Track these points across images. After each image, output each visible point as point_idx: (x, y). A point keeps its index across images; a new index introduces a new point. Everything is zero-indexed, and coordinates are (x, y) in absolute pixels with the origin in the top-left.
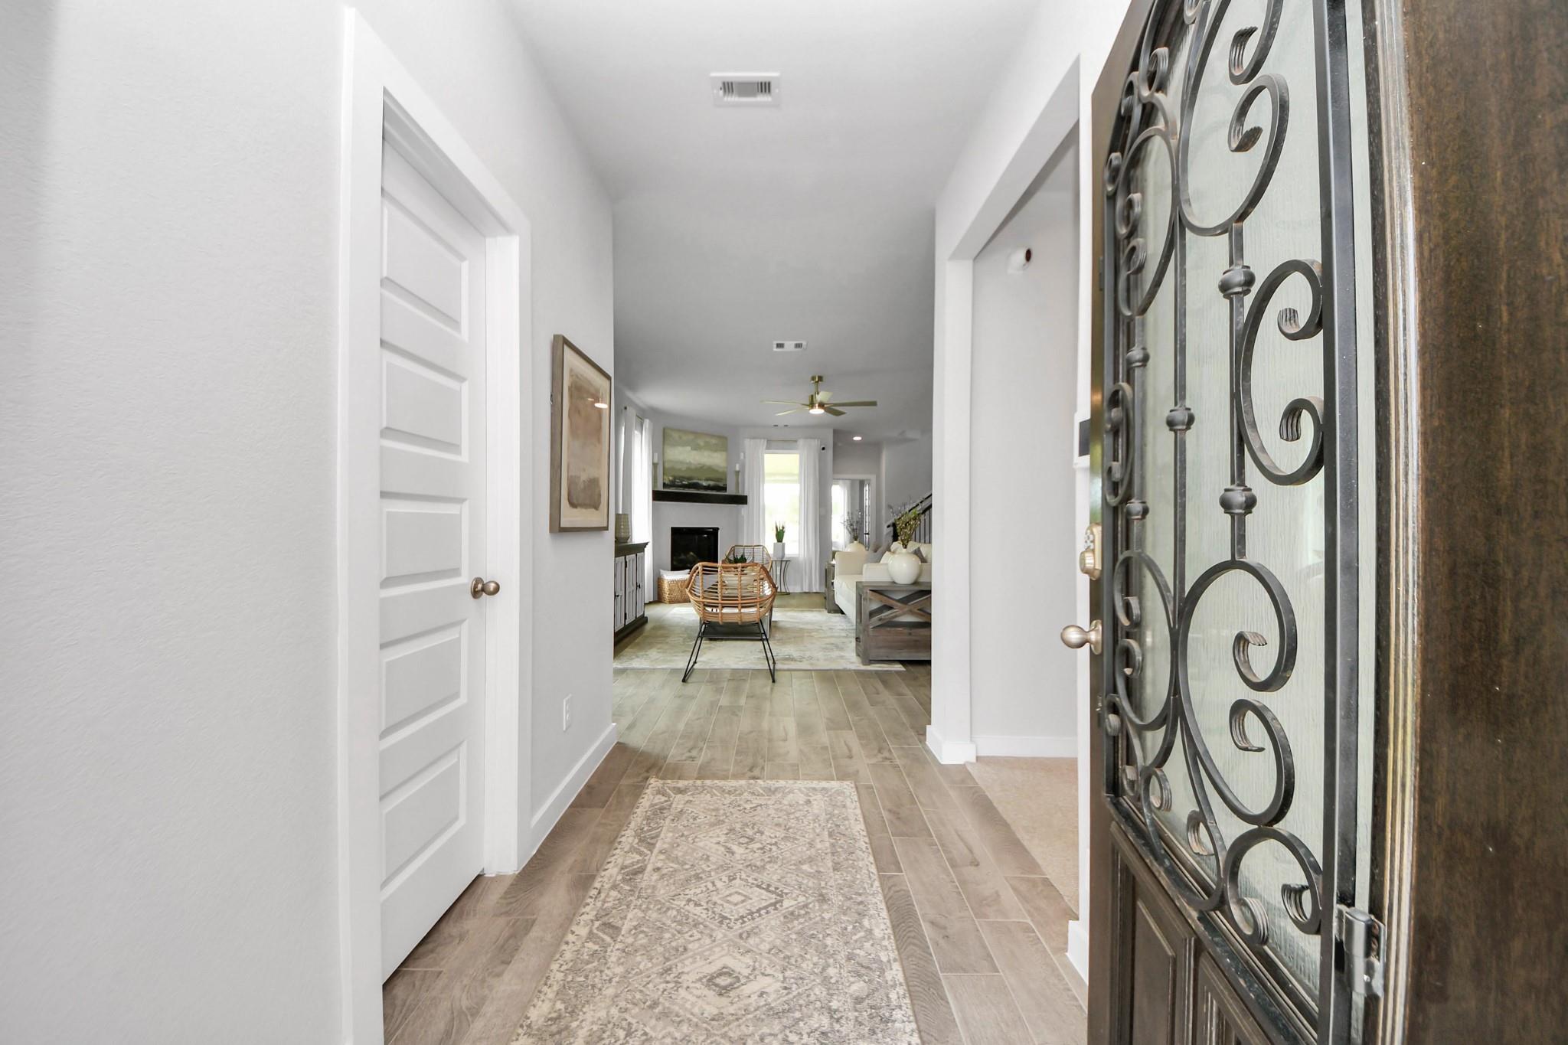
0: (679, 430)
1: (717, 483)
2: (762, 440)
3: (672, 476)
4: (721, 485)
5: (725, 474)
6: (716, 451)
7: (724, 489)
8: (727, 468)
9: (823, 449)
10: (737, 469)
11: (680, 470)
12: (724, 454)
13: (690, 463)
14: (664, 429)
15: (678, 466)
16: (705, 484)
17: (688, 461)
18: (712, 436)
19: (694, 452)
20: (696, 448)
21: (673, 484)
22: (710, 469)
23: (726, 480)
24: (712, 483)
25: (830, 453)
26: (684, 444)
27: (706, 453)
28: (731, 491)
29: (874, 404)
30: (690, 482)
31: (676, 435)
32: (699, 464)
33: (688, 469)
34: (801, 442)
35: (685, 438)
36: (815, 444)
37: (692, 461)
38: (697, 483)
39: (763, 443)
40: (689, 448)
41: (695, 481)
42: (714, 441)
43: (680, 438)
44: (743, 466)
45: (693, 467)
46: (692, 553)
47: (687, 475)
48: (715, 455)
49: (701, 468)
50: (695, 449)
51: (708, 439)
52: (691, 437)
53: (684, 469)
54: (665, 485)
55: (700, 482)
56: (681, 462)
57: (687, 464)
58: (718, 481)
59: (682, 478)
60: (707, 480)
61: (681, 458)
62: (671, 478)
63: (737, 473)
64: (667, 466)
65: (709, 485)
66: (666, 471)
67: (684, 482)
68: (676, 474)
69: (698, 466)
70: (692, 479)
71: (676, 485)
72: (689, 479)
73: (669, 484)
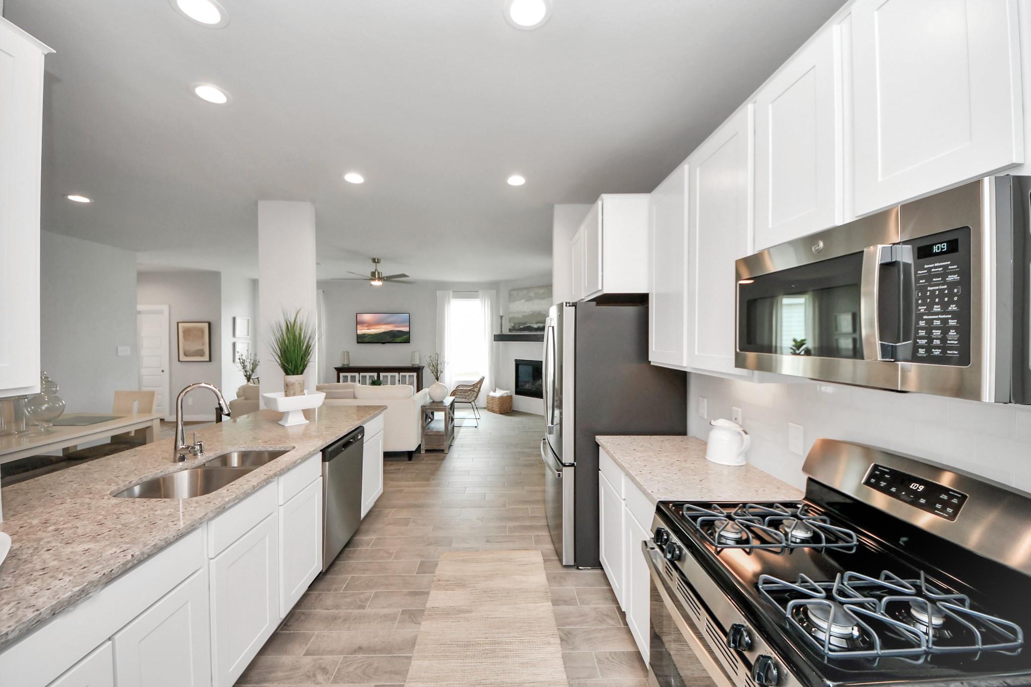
3: (513, 323)
11: (518, 318)
13: (525, 312)
14: (509, 291)
15: (517, 316)
16: (535, 326)
17: (523, 310)
18: (540, 287)
19: (528, 302)
20: (529, 299)
21: (514, 329)
24: (540, 325)
26: (521, 297)
27: (536, 301)
30: (525, 326)
31: (515, 294)
32: (531, 311)
33: (524, 316)
35: (520, 294)
37: (527, 310)
40: (523, 301)
41: (528, 325)
42: (542, 291)
43: (518, 294)
45: (526, 314)
47: (522, 321)
48: (543, 302)
49: (533, 314)
51: (537, 291)
52: (525, 292)
54: (510, 330)
55: (532, 325)
56: (519, 312)
57: (523, 312)
59: (520, 324)
60: (537, 323)
61: (519, 309)
62: (512, 325)
64: (510, 316)
65: (539, 327)
66: (510, 320)
67: (521, 327)
68: (516, 321)
69: (530, 313)
70: (526, 324)
71: (516, 329)
72: (524, 323)
73: (512, 328)
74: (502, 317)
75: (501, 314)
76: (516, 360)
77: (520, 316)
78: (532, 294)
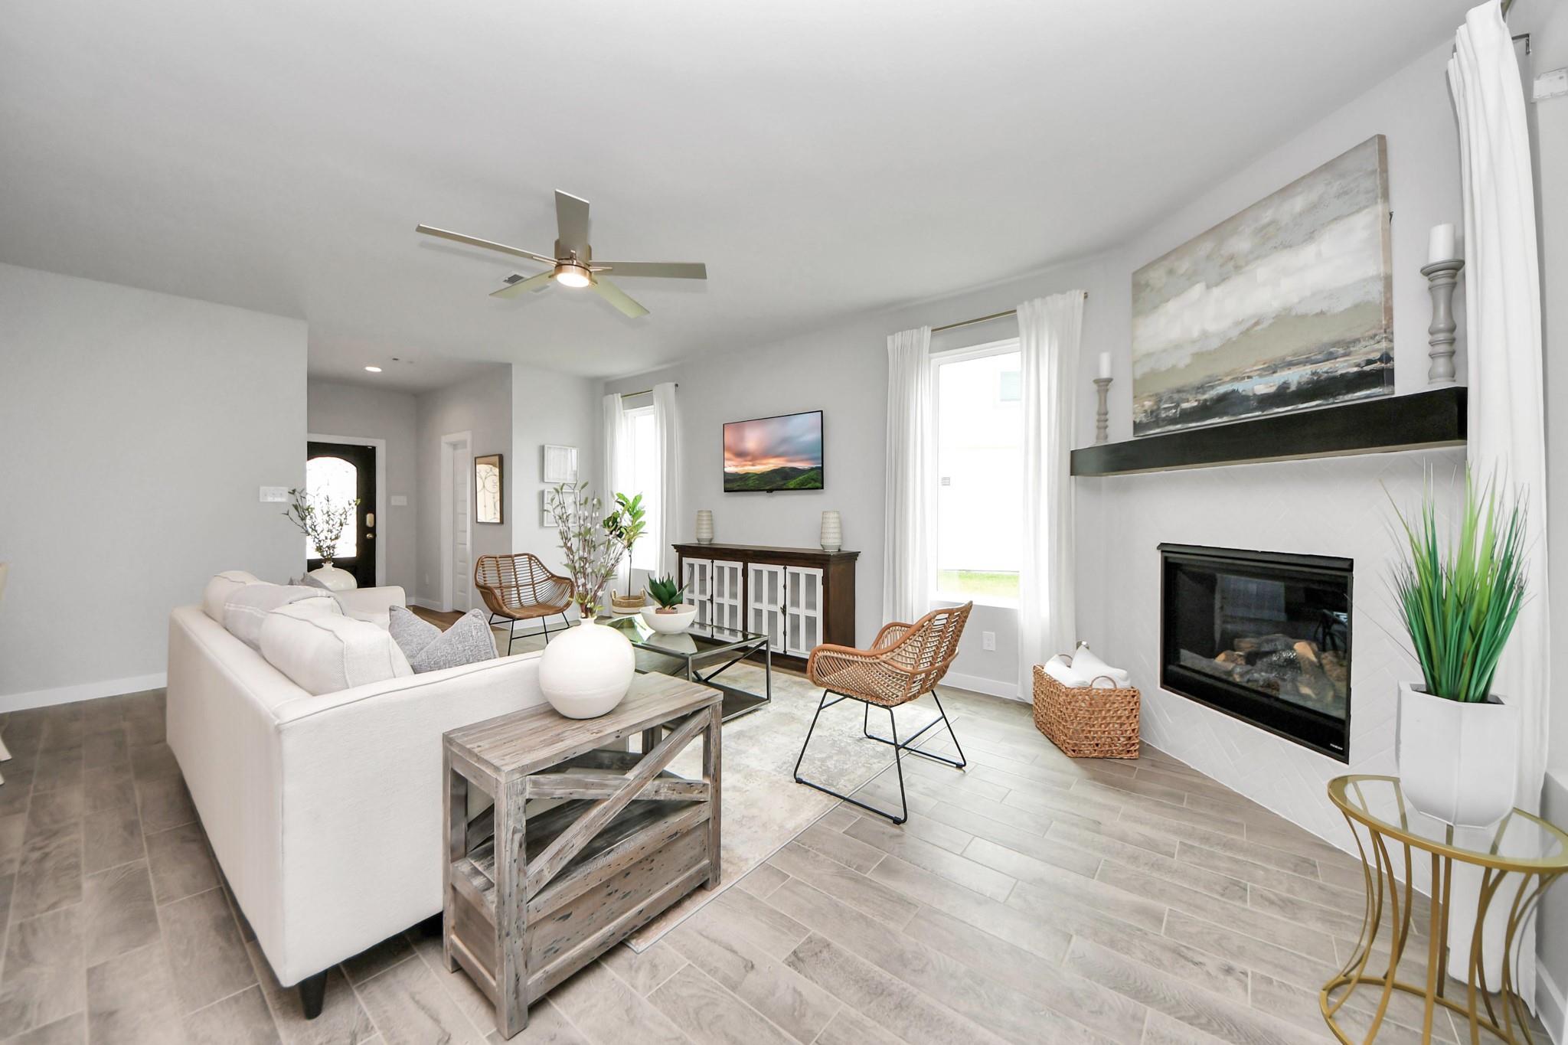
0: (1169, 255)
1: (1324, 368)
3: (1154, 396)
4: (1346, 366)
11: (1173, 370)
13: (1205, 335)
15: (1166, 363)
17: (1196, 334)
21: (1154, 419)
24: (1296, 376)
26: (1192, 278)
30: (1206, 396)
31: (1157, 276)
32: (1238, 324)
33: (1198, 356)
35: (1184, 266)
37: (1212, 327)
38: (1233, 392)
40: (1198, 289)
41: (1221, 390)
43: (1171, 272)
47: (1195, 378)
49: (1246, 333)
52: (1207, 246)
54: (1137, 427)
55: (1241, 387)
56: (1178, 346)
57: (1194, 342)
58: (1331, 357)
59: (1182, 393)
60: (1273, 369)
62: (1148, 404)
64: (1138, 371)
65: (1284, 387)
66: (1139, 386)
67: (1185, 405)
68: (1163, 386)
69: (1234, 334)
70: (1212, 387)
71: (1164, 420)
72: (1201, 388)
73: (1145, 420)
74: (1104, 385)
75: (1105, 374)
76: (1163, 547)
77: (1183, 360)
78: (1240, 244)
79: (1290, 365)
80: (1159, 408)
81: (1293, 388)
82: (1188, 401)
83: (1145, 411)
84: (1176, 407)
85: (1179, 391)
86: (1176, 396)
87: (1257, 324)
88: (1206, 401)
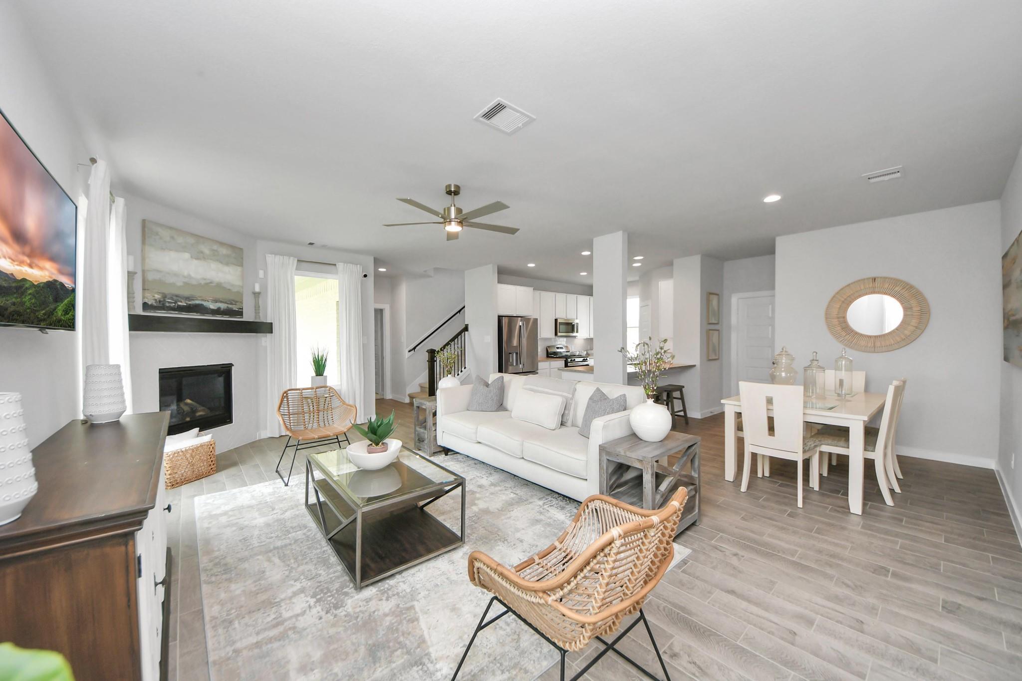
0: (171, 228)
1: (230, 306)
2: (292, 258)
3: (159, 293)
4: (235, 308)
5: (240, 294)
6: (227, 264)
7: (240, 313)
8: (242, 287)
9: (365, 276)
10: (257, 289)
11: (171, 285)
12: (239, 269)
13: (189, 276)
14: (144, 221)
15: (170, 280)
16: (213, 306)
17: (186, 274)
18: (222, 244)
19: (195, 262)
20: (200, 256)
21: (161, 305)
22: (219, 286)
23: (242, 302)
24: (223, 306)
25: (371, 279)
26: (183, 248)
27: (214, 265)
28: (248, 316)
29: (512, 231)
30: (190, 303)
31: (165, 234)
32: (205, 279)
33: (186, 284)
34: (340, 266)
35: (180, 240)
36: (358, 270)
37: (193, 275)
38: (202, 305)
39: (293, 262)
40: (187, 255)
41: (197, 302)
42: (224, 251)
43: (172, 238)
44: (264, 287)
45: (194, 283)
46: (189, 401)
47: (186, 293)
48: (226, 269)
49: (207, 284)
50: (197, 259)
51: (215, 247)
52: (191, 240)
53: (179, 284)
54: (145, 306)
55: (205, 304)
56: (176, 275)
57: (185, 277)
58: (231, 304)
59: (177, 298)
60: (216, 301)
61: (175, 268)
62: (157, 296)
63: (256, 295)
64: (150, 277)
65: (219, 309)
66: (149, 284)
67: (180, 303)
68: (166, 291)
69: (203, 282)
70: (193, 300)
71: (167, 307)
72: (188, 298)
73: (155, 304)
74: (132, 274)
75: (132, 269)
79: (221, 302)
80: (165, 300)
81: (222, 309)
82: (181, 302)
83: (156, 300)
84: (175, 303)
85: (177, 296)
86: (175, 298)
87: (211, 283)
88: (190, 304)
